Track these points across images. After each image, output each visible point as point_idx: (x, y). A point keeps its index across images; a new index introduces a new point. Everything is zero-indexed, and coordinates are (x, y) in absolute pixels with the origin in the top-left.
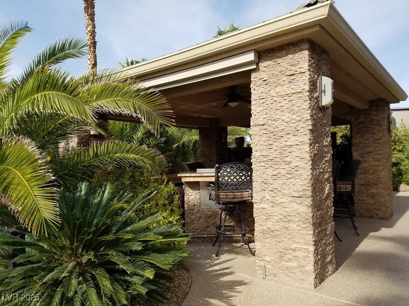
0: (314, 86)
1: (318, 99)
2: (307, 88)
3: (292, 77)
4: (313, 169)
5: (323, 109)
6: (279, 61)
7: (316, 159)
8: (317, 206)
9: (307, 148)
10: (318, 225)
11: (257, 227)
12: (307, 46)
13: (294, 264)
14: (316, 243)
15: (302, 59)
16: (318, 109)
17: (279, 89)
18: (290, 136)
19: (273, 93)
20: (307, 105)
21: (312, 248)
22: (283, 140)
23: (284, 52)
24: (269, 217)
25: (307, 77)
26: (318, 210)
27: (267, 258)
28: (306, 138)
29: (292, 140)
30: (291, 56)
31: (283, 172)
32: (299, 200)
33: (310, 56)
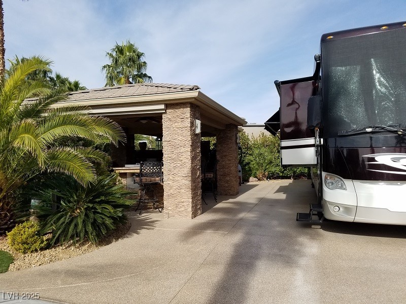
0: (192, 124)
1: (194, 130)
2: (189, 126)
3: (183, 119)
4: (192, 163)
5: (197, 135)
6: (177, 110)
7: (193, 159)
8: (193, 181)
9: (189, 153)
10: (194, 189)
11: (165, 194)
12: (189, 106)
13: (183, 209)
14: (193, 198)
15: (187, 112)
16: (194, 135)
17: (176, 124)
18: (182, 147)
19: (174, 125)
20: (189, 133)
21: (191, 200)
22: (178, 149)
23: (179, 107)
24: (171, 187)
25: (189, 120)
26: (194, 183)
27: (169, 208)
28: (189, 149)
29: (183, 150)
30: (182, 109)
31: (179, 165)
32: (185, 178)
33: (191, 110)
